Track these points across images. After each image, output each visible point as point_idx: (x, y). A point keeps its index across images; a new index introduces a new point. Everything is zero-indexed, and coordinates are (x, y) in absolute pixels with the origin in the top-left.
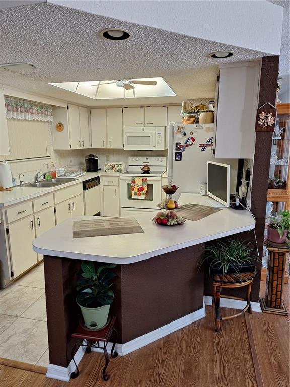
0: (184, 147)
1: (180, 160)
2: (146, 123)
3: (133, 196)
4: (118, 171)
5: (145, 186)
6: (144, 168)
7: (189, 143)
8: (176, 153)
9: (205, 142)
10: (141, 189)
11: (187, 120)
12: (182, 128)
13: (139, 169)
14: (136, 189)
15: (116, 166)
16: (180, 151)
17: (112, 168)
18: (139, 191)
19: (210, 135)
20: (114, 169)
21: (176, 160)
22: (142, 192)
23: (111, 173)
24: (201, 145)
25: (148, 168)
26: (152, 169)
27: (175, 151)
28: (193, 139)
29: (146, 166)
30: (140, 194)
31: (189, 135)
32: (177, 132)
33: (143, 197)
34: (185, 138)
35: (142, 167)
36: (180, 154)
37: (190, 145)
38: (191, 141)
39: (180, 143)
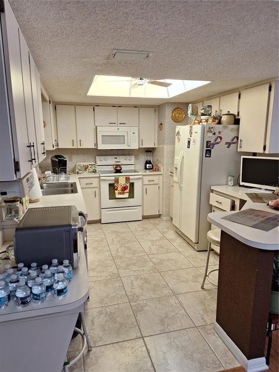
0: (213, 145)
1: (210, 157)
2: (119, 123)
3: (118, 196)
4: (94, 172)
5: (128, 185)
6: (116, 167)
7: (217, 141)
8: (207, 150)
9: (229, 141)
10: (124, 188)
11: (213, 121)
12: (212, 128)
13: (112, 169)
14: (119, 189)
15: (89, 166)
16: (209, 149)
17: (86, 169)
18: (122, 190)
19: (234, 134)
20: (87, 170)
21: (206, 156)
22: (126, 191)
23: (85, 174)
24: (227, 143)
25: (120, 167)
26: (124, 168)
27: (205, 149)
28: (221, 138)
29: (118, 165)
30: (123, 193)
31: (217, 135)
32: (208, 132)
33: (126, 195)
34: (215, 137)
35: (114, 167)
36: (210, 151)
37: (218, 143)
38: (219, 140)
39: (210, 142)
